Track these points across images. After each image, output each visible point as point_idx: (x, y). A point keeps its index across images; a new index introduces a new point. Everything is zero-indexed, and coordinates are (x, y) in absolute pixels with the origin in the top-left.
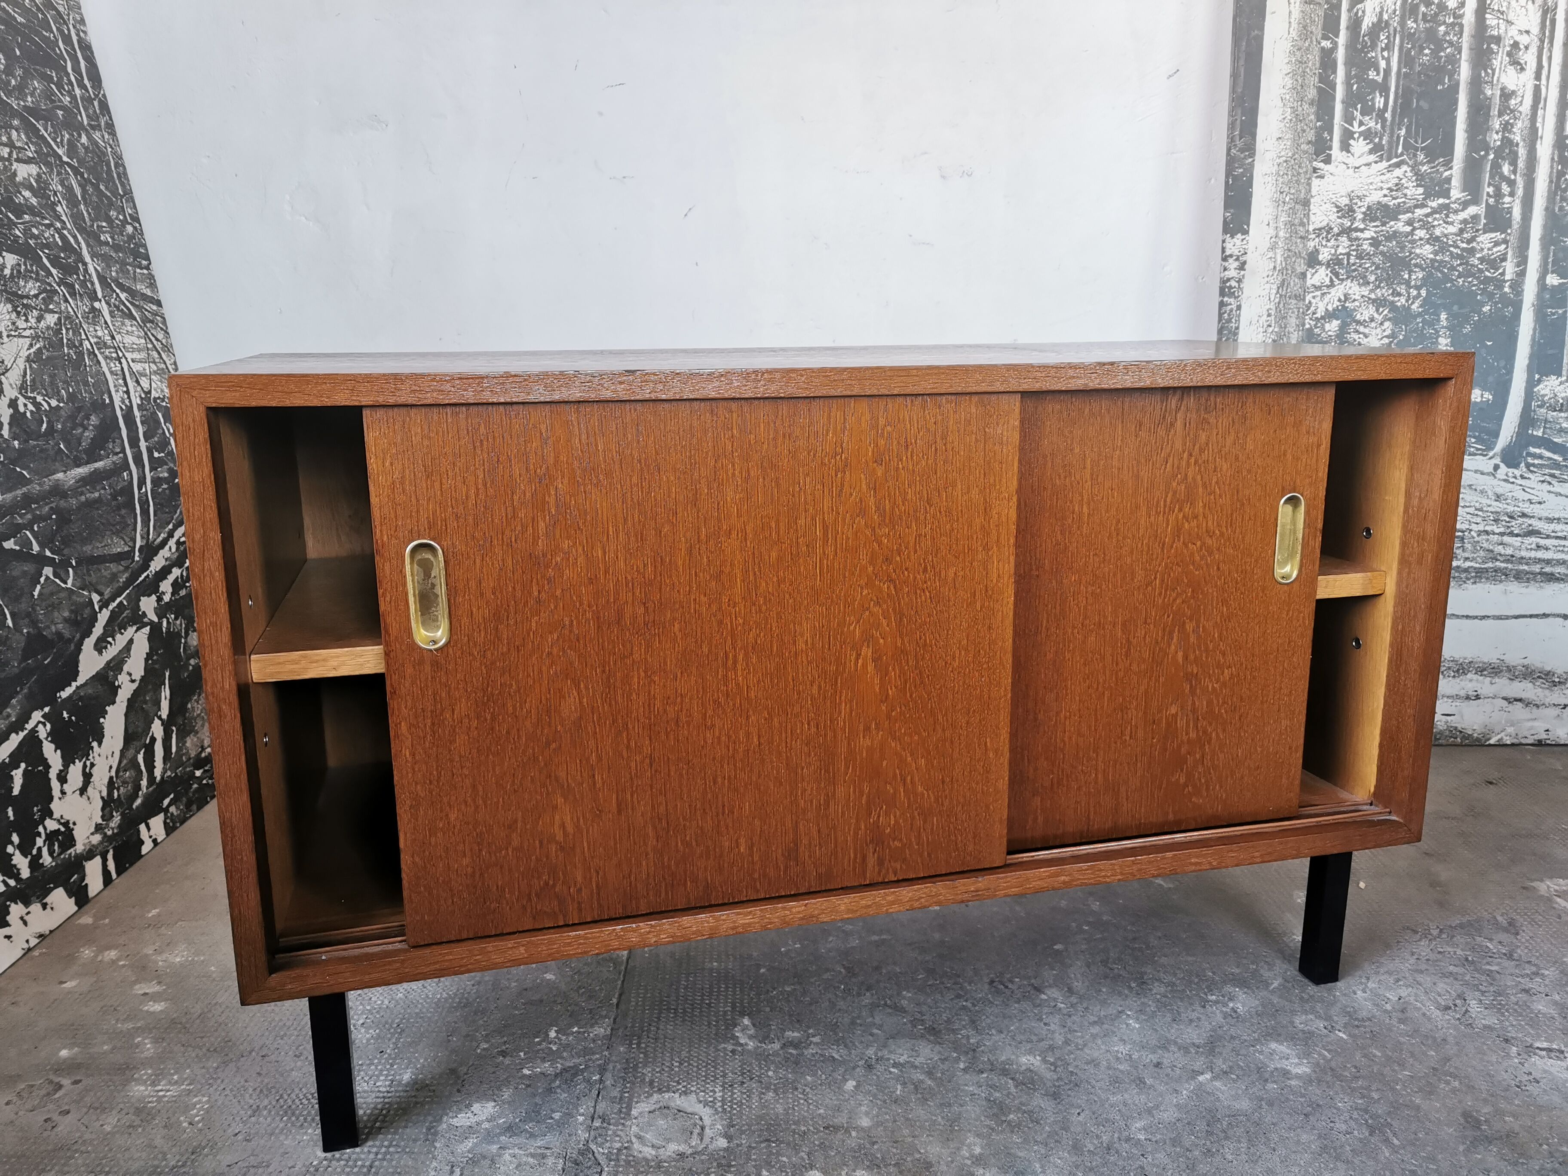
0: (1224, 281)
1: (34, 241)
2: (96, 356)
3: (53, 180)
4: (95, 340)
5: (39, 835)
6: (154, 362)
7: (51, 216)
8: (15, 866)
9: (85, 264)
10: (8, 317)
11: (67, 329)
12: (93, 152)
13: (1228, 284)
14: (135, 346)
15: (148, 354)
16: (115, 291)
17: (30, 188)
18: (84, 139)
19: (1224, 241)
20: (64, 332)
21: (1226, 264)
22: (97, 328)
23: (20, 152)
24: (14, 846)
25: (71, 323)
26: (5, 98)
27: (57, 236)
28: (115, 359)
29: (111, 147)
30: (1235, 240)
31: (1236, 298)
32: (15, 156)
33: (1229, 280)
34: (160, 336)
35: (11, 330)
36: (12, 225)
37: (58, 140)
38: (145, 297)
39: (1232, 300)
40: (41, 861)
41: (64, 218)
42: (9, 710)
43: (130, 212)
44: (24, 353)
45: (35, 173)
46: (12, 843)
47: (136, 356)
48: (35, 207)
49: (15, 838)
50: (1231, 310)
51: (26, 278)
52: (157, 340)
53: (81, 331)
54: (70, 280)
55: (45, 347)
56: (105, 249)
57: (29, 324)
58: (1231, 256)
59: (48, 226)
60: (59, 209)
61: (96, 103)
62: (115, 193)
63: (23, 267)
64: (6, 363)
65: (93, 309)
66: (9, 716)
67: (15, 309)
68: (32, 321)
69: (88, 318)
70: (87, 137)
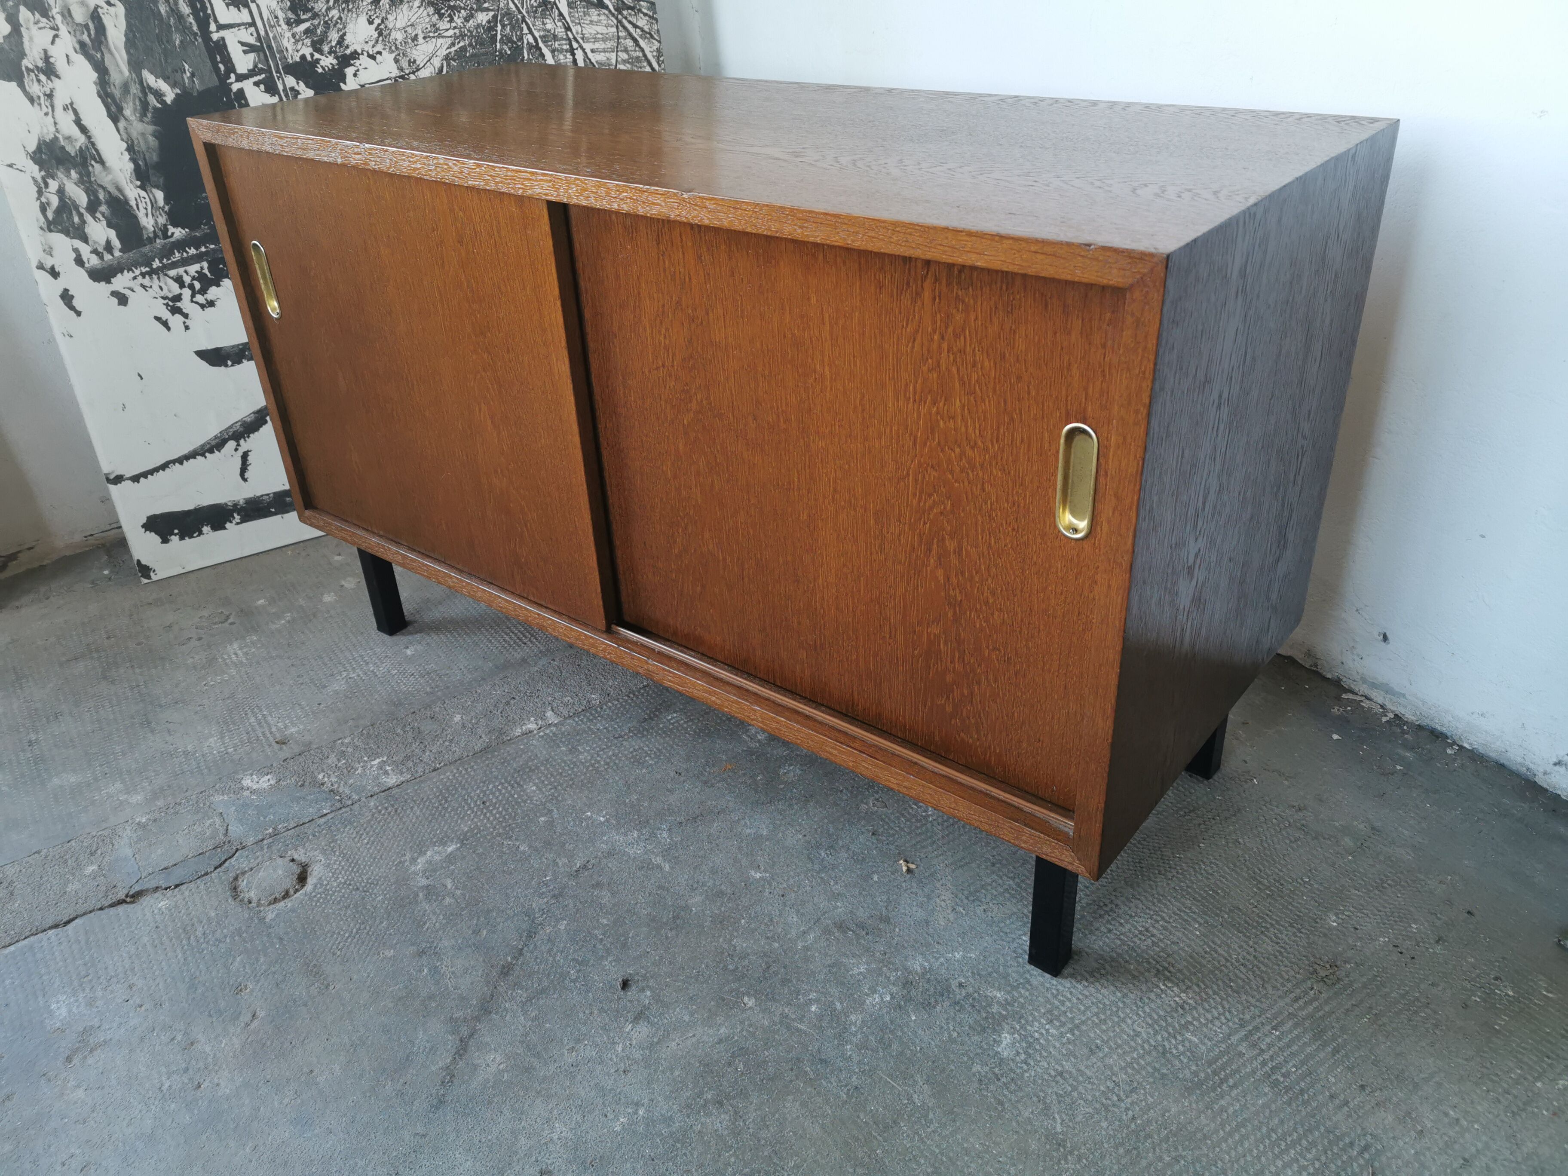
2: (540, 49)
4: (542, 33)
6: (626, 50)
10: (427, 20)
11: (504, 26)
14: (600, 36)
15: (618, 43)
20: (499, 28)
22: (548, 21)
25: (510, 19)
28: (567, 51)
34: (642, 22)
35: (430, 32)
44: (443, 52)
47: (597, 46)
52: (635, 26)
53: (524, 26)
55: (470, 45)
57: (454, 25)
64: (418, 63)
67: (438, 12)
68: (458, 21)
69: (536, 12)
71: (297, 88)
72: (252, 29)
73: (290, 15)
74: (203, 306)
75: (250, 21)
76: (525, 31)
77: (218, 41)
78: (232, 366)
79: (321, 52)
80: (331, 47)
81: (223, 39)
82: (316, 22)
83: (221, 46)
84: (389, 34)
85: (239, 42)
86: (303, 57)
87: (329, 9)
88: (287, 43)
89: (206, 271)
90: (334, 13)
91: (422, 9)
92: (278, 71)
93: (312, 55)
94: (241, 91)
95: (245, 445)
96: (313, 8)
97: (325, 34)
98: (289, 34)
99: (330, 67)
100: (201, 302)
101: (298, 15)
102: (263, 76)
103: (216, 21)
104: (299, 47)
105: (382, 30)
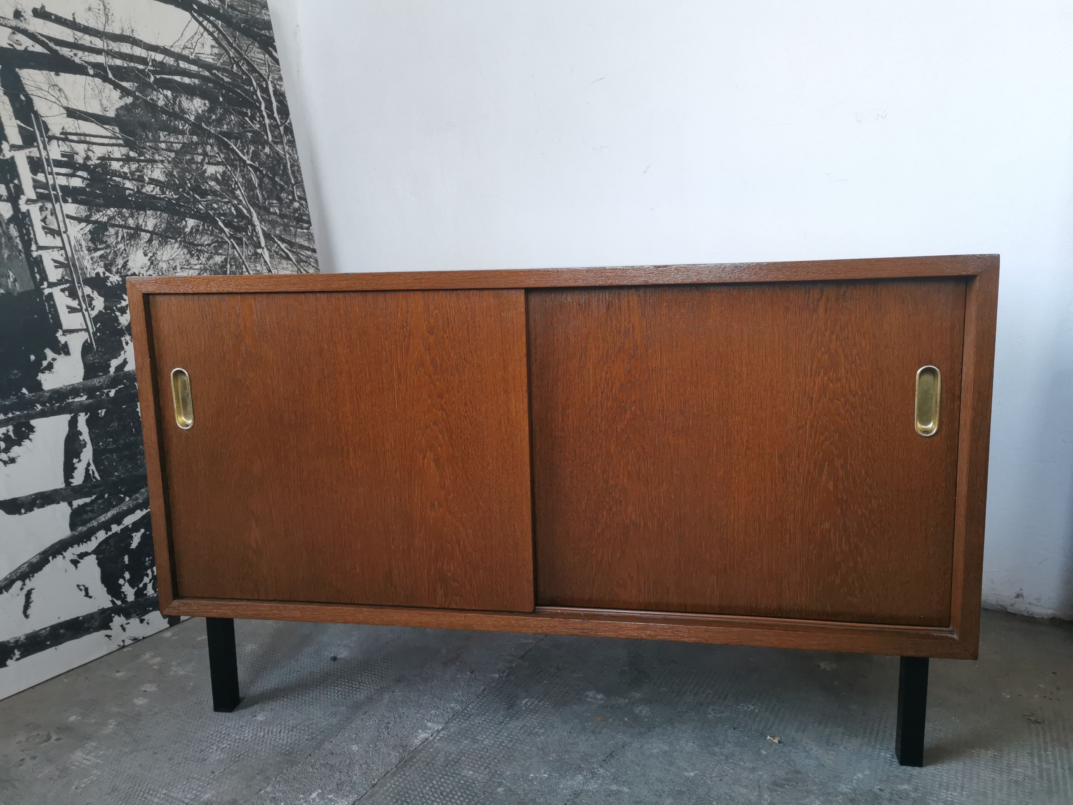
1: (213, 211)
3: (236, 175)
4: (254, 272)
5: (147, 575)
7: (230, 197)
8: (123, 593)
9: (254, 226)
10: (183, 257)
11: (231, 266)
12: (274, 157)
16: (277, 243)
17: (216, 180)
18: (267, 150)
20: (228, 266)
22: (257, 265)
23: (211, 159)
24: (125, 580)
25: (235, 261)
26: (205, 127)
27: (233, 209)
29: (290, 154)
32: (207, 161)
34: (311, 271)
35: (185, 265)
36: (196, 201)
37: (245, 151)
38: (302, 247)
40: (145, 592)
41: (241, 198)
42: (138, 495)
43: (299, 194)
45: (221, 171)
46: (124, 578)
48: (218, 191)
49: (127, 575)
51: (202, 234)
53: (244, 266)
54: (239, 235)
56: (271, 217)
57: (200, 262)
59: (226, 203)
60: (238, 192)
61: (282, 129)
62: (288, 182)
63: (201, 227)
65: (256, 254)
66: (137, 499)
67: (190, 252)
68: (203, 260)
69: (250, 259)
70: (270, 148)
71: (92, 295)
72: (63, 252)
73: (90, 244)
74: (5, 463)
75: (61, 246)
76: (244, 270)
77: (36, 258)
78: (25, 513)
79: (111, 272)
80: (118, 269)
81: (41, 256)
82: (108, 251)
83: (39, 262)
84: (158, 264)
85: (52, 260)
86: (98, 274)
87: (117, 243)
88: (87, 263)
89: (11, 433)
90: (121, 246)
91: (180, 249)
92: (79, 283)
93: (104, 273)
94: (51, 295)
95: (29, 584)
96: (106, 241)
97: (114, 260)
98: (88, 257)
99: (116, 282)
100: (4, 459)
101: (96, 245)
102: (68, 285)
103: (36, 243)
104: (95, 267)
105: (153, 260)
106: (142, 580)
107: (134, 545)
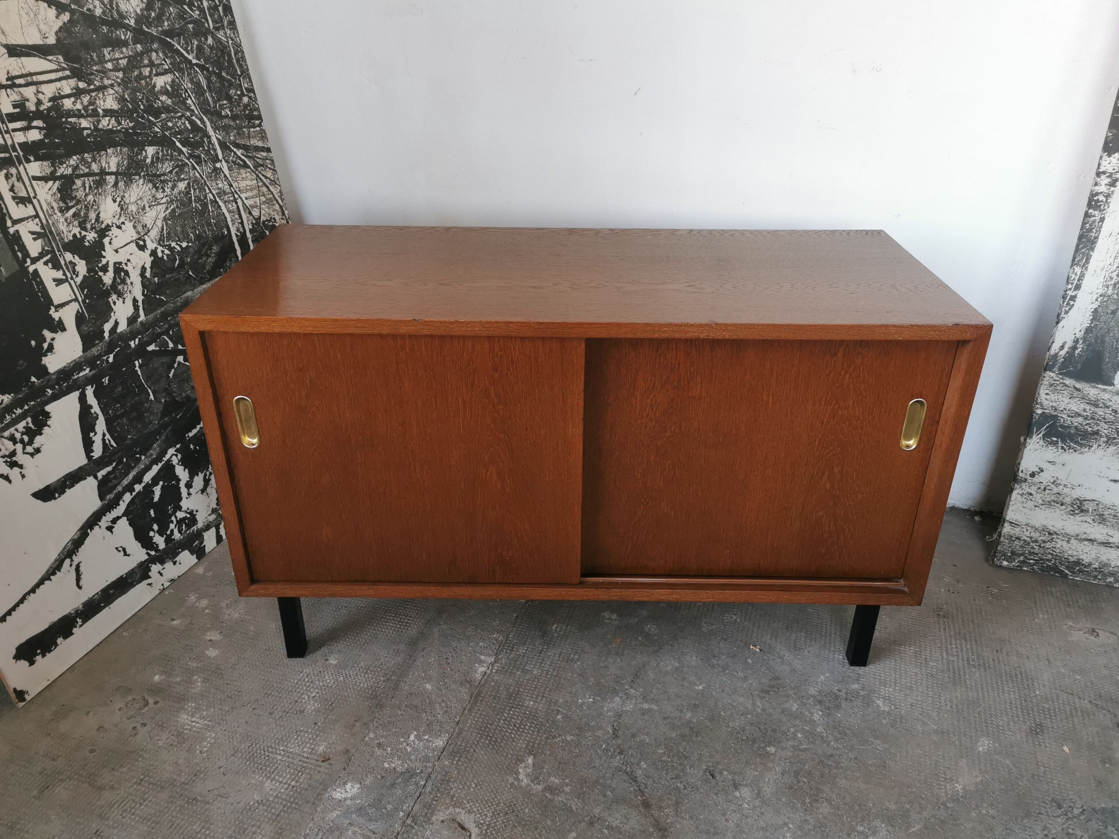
0: (1093, 195)
1: (169, 132)
2: (217, 202)
3: (184, 81)
4: (217, 191)
5: (172, 522)
6: (264, 195)
7: (182, 110)
8: (155, 543)
9: (209, 137)
10: (149, 193)
11: (195, 190)
12: (218, 47)
13: (1095, 198)
14: (248, 187)
15: (259, 191)
16: (233, 151)
17: (166, 92)
18: (210, 41)
19: (1101, 158)
20: (192, 192)
21: (1098, 180)
22: (219, 182)
23: (158, 68)
24: (154, 532)
25: (198, 184)
26: (146, 29)
27: (187, 122)
28: (232, 201)
29: (232, 39)
30: (1111, 158)
31: (1100, 211)
32: (154, 72)
33: (1097, 194)
34: (269, 174)
35: (152, 202)
36: (152, 124)
37: (189, 48)
38: (257, 149)
39: (1096, 213)
40: (173, 537)
41: (193, 107)
42: (151, 452)
43: (246, 86)
44: (162, 215)
45: (170, 80)
46: (153, 530)
47: (249, 194)
48: (170, 106)
49: (155, 527)
50: (1094, 222)
51: (162, 161)
52: (266, 177)
53: (206, 188)
54: (197, 152)
55: (177, 206)
56: (226, 121)
57: (165, 194)
58: (1104, 173)
59: (180, 118)
60: (189, 101)
61: (220, 9)
62: (234, 75)
63: (161, 154)
64: (148, 226)
65: (215, 169)
66: (152, 455)
67: (155, 186)
68: (168, 191)
69: (211, 177)
70: (212, 38)
71: (73, 261)
72: (37, 220)
73: (62, 204)
74: (32, 455)
75: (34, 213)
76: (208, 191)
77: (14, 234)
78: (59, 497)
79: (85, 229)
80: (92, 225)
81: (17, 231)
82: (79, 207)
83: (17, 237)
84: (127, 208)
85: (29, 232)
86: (74, 236)
87: (86, 195)
88: (62, 227)
89: (31, 425)
90: (90, 198)
91: (145, 185)
92: (59, 251)
93: (80, 233)
94: (36, 271)
95: (76, 559)
96: (76, 196)
97: (86, 216)
98: (62, 220)
99: (93, 239)
100: (30, 452)
101: (67, 204)
102: (50, 256)
103: (10, 218)
104: (71, 229)
105: (122, 205)
106: (169, 528)
107: (156, 499)
